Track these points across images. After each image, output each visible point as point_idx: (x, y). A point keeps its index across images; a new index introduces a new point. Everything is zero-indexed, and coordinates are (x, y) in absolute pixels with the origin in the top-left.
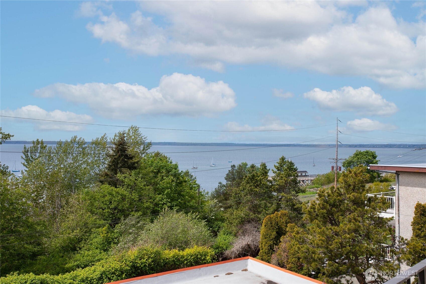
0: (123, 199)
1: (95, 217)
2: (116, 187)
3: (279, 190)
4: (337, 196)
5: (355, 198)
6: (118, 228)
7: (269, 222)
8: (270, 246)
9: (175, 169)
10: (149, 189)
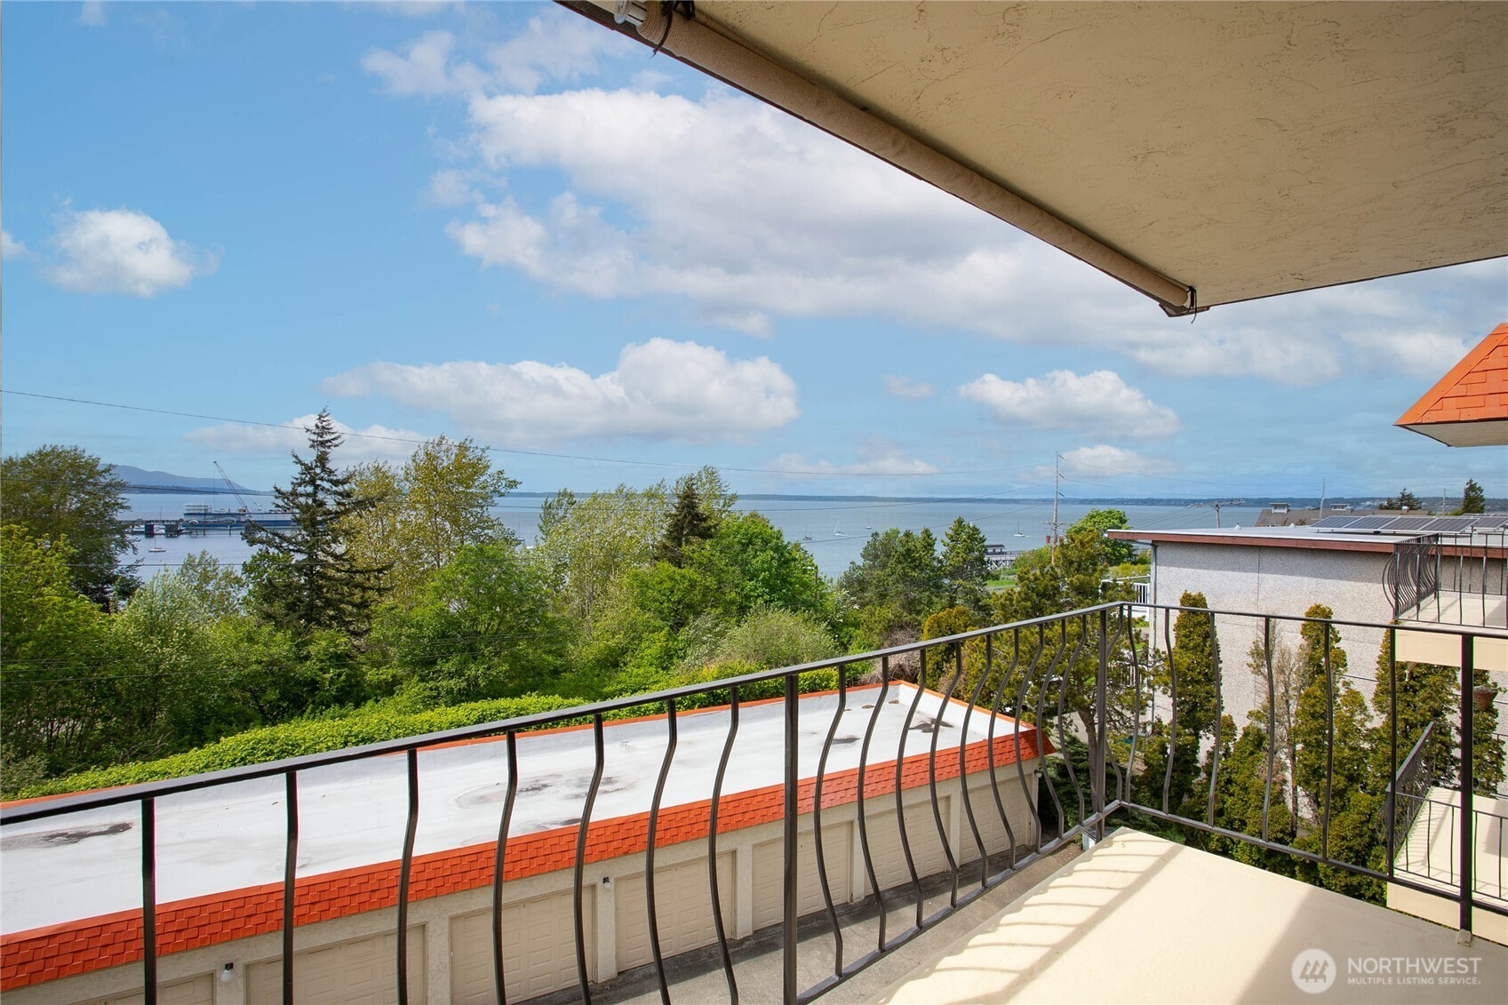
0: (693, 585)
1: (647, 615)
2: (680, 567)
3: (952, 576)
4: (1050, 580)
5: (1081, 584)
6: (684, 634)
7: (936, 625)
8: (937, 664)
9: (778, 539)
10: (734, 572)
